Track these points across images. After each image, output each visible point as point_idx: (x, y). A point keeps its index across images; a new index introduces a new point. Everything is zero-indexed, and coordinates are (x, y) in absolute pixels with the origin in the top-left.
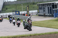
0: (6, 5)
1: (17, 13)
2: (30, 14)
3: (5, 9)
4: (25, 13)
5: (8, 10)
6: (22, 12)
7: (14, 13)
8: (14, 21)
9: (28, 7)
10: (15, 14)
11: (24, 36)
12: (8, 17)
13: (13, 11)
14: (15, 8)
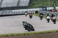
0: (33, 1)
1: (44, 9)
2: (57, 10)
3: (32, 5)
4: (52, 9)
5: (35, 5)
6: (49, 8)
7: (41, 8)
8: (48, 17)
9: (55, 3)
10: (42, 10)
11: (51, 32)
12: (35, 13)
13: (40, 7)
14: (42, 4)
